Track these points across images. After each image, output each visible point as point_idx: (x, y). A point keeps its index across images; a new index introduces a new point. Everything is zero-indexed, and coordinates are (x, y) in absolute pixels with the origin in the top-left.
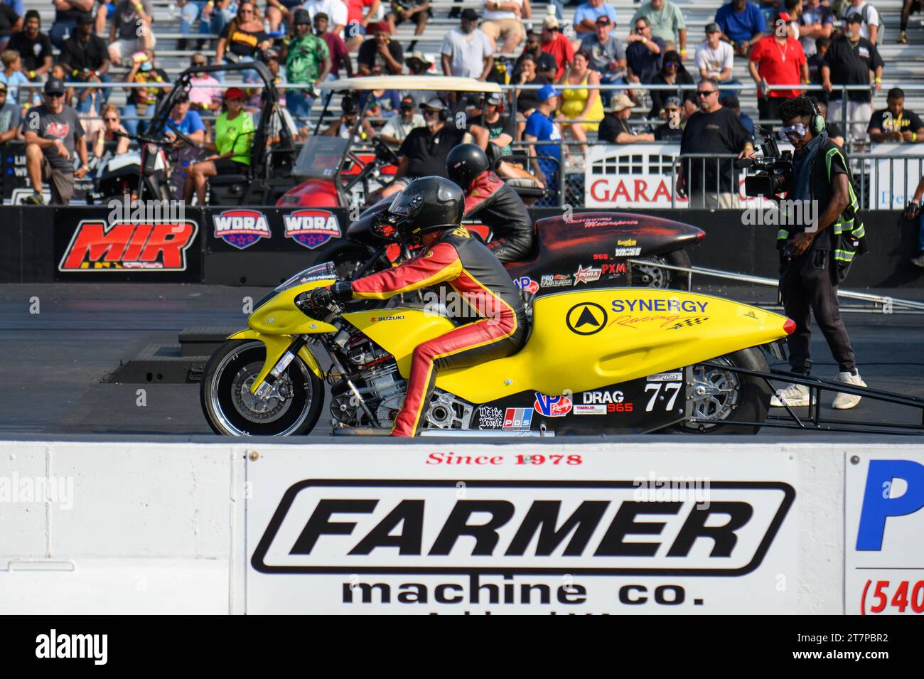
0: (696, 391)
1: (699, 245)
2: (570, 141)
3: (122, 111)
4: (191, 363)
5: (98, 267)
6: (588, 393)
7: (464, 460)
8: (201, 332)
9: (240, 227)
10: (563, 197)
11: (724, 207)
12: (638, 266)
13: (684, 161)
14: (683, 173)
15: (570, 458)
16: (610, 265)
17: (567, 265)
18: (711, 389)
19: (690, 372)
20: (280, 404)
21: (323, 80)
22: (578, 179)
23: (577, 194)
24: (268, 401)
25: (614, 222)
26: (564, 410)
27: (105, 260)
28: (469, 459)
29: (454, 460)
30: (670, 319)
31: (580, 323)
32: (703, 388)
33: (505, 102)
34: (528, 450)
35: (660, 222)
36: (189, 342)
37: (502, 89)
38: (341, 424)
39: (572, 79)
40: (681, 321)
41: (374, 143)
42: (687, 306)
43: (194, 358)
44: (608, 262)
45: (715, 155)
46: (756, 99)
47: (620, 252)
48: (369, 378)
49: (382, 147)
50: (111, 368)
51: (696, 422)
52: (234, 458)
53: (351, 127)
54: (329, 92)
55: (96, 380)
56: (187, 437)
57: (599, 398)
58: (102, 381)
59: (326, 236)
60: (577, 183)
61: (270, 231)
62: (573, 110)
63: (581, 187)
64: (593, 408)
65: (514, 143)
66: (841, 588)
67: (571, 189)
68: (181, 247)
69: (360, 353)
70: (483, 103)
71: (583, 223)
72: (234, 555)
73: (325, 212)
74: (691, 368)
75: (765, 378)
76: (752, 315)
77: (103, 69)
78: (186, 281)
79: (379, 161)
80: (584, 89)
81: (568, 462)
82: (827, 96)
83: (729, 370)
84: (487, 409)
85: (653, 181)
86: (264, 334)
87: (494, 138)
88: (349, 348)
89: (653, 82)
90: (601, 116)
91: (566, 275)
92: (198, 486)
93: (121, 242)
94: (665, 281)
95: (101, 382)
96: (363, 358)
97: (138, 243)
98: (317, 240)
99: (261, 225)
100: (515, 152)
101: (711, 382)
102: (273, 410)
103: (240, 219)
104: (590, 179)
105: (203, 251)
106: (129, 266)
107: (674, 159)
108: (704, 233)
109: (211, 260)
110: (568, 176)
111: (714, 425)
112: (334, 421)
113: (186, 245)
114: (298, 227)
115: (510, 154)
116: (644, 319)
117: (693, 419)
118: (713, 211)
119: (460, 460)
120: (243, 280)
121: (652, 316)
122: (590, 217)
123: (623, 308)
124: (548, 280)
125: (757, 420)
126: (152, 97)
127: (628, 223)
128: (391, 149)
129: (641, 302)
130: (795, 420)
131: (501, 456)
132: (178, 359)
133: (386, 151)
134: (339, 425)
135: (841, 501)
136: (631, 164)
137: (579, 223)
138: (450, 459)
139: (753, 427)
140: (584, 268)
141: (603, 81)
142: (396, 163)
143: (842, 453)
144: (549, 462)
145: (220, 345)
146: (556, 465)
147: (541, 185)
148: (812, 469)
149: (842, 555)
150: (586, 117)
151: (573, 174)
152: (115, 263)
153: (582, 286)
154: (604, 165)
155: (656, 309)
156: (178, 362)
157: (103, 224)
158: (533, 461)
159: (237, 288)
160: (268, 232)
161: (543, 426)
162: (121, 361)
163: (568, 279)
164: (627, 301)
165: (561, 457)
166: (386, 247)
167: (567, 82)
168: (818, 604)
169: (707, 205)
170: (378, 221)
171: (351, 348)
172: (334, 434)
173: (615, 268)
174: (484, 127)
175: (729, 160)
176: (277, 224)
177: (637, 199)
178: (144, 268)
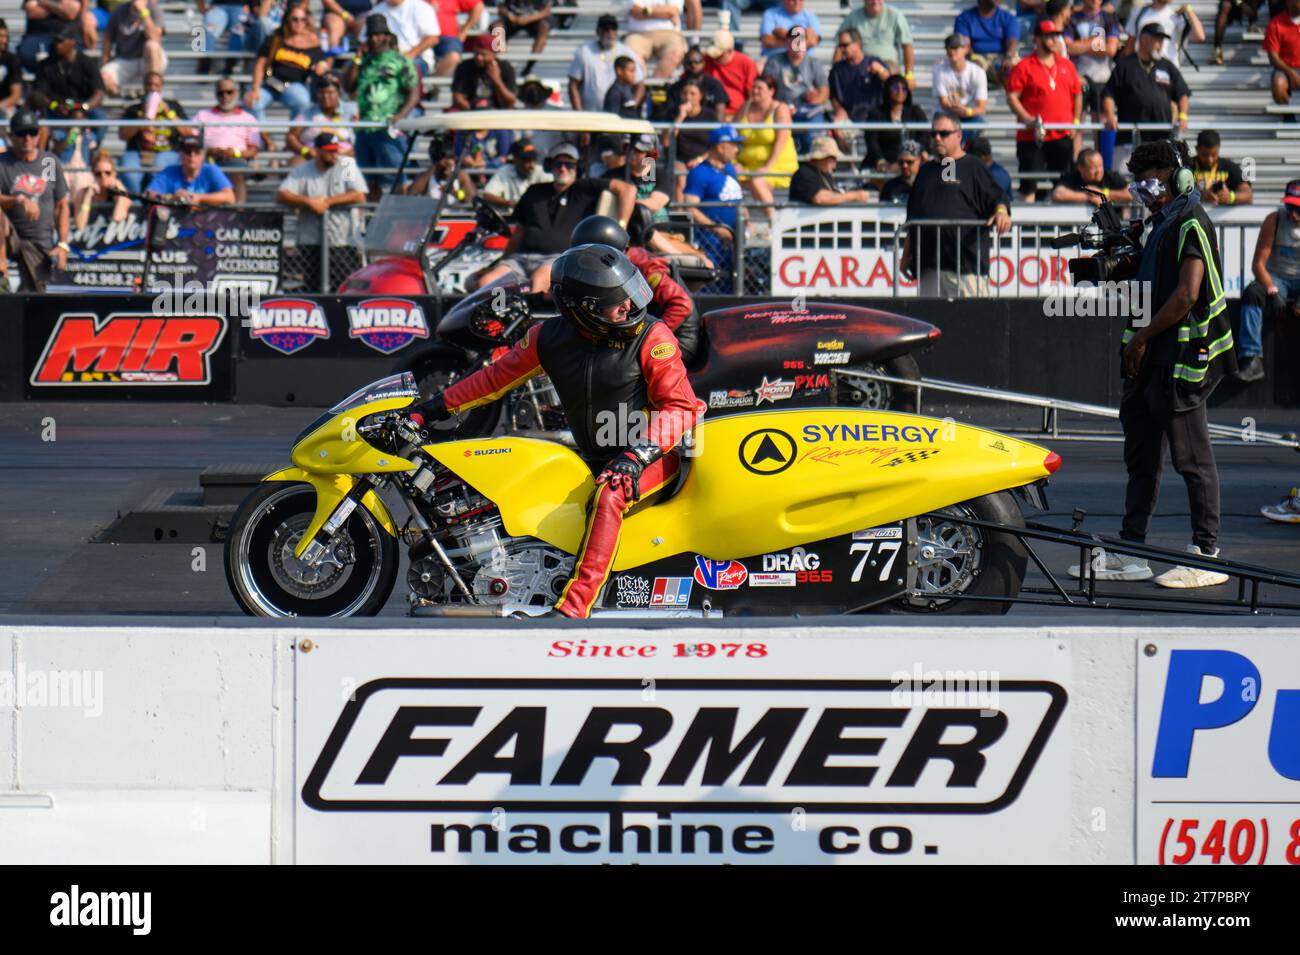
0: (921, 553)
1: (932, 348)
2: (750, 201)
3: (120, 160)
4: (217, 515)
5: (87, 380)
6: (769, 556)
7: (602, 651)
8: (231, 471)
9: (287, 322)
10: (741, 281)
11: (967, 295)
12: (845, 377)
13: (911, 229)
14: (909, 245)
15: (751, 648)
16: (808, 377)
17: (746, 377)
18: (942, 550)
19: (912, 527)
20: (337, 573)
21: (406, 117)
22: (761, 256)
23: (761, 277)
24: (321, 567)
25: (812, 315)
26: (735, 580)
27: (96, 369)
28: (608, 650)
29: (588, 651)
30: (884, 453)
31: (758, 458)
32: (931, 549)
33: (660, 147)
34: (691, 636)
35: (878, 316)
36: (213, 485)
37: (656, 129)
38: (423, 601)
39: (752, 116)
40: (901, 455)
41: (475, 204)
42: (909, 433)
43: (221, 508)
44: (803, 372)
45: (955, 222)
46: (1014, 143)
47: (820, 359)
48: (461, 535)
49: (486, 211)
50: (104, 522)
51: (922, 596)
52: (277, 648)
53: (443, 183)
54: (412, 133)
55: (83, 538)
56: (212, 619)
57: (785, 563)
58: (91, 539)
59: (408, 336)
60: (760, 261)
61: (329, 330)
62: (754, 158)
63: (765, 267)
64: (776, 577)
65: (672, 204)
66: (1131, 830)
67: (752, 269)
68: (204, 350)
69: (450, 500)
70: (628, 148)
71: (768, 317)
72: (278, 787)
73: (407, 301)
74: (915, 520)
75: (1018, 534)
76: (1000, 447)
77: (94, 101)
78: (210, 400)
79: (482, 230)
80: (769, 128)
81: (748, 654)
82: (1113, 139)
83: (967, 523)
84: (628, 579)
85: (867, 259)
86: (313, 473)
87: (643, 198)
88: (433, 494)
89: (870, 119)
90: (794, 167)
91: (746, 390)
92: (227, 688)
93: (118, 344)
94: (885, 399)
95: (90, 542)
96: (453, 508)
97: (143, 346)
98: (395, 341)
99: (316, 321)
100: (673, 218)
101: (942, 540)
102: (328, 579)
103: (286, 312)
104: (779, 255)
105: (235, 356)
106: (131, 379)
107: (896, 228)
108: (938, 331)
109: (245, 368)
110: (748, 251)
111: (947, 600)
112: (413, 596)
113: (210, 349)
114: (368, 323)
115: (665, 220)
116: (848, 453)
117: (917, 593)
118: (951, 300)
119: (595, 650)
120: (291, 398)
121: (859, 448)
122: (779, 309)
123: (819, 437)
124: (719, 398)
125: (1007, 594)
126: (162, 141)
127: (833, 317)
128: (499, 213)
129: (845, 428)
130: (1060, 593)
131: (654, 645)
132: (198, 509)
133: (491, 216)
134: (420, 602)
135: (1131, 707)
136: (836, 235)
137: (763, 318)
138: (581, 649)
139: (1001, 604)
140: (770, 380)
141: (796, 118)
142: (506, 233)
143: (1133, 641)
144: (721, 654)
145: (252, 489)
146: (730, 658)
147: (709, 264)
148: (1090, 663)
149: (1132, 784)
150: (773, 168)
151: (755, 249)
152: (110, 375)
153: (766, 406)
154: (799, 236)
155: (866, 438)
156: (199, 514)
157: (92, 318)
158: (697, 652)
159: (283, 409)
160: (326, 330)
161: (707, 602)
162: (119, 512)
163: (748, 396)
164: (825, 427)
165: (738, 647)
166: (491, 351)
167: (745, 120)
168: (1098, 853)
169: (943, 291)
170: (480, 314)
171: (437, 494)
172: (412, 614)
173: (814, 381)
174: (630, 183)
175: (973, 229)
176: (337, 317)
177: (844, 283)
178: (151, 381)
